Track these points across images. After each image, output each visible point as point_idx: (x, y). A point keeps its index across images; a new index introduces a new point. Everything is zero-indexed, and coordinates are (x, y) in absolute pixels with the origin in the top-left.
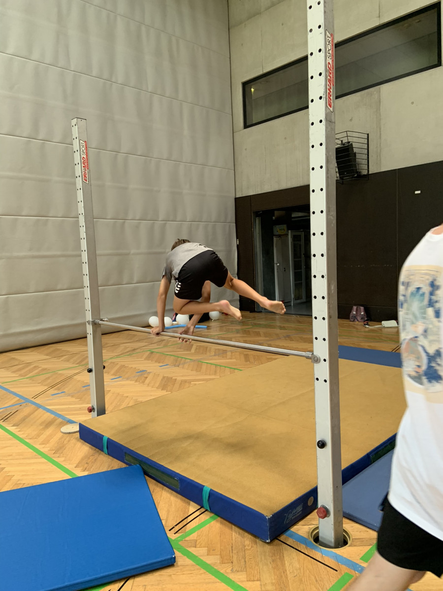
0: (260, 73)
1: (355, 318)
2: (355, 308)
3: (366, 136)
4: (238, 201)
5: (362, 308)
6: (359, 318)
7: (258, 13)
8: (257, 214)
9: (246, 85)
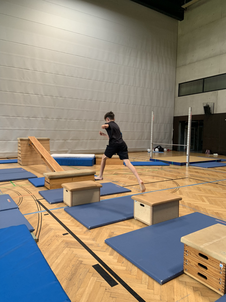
0: (185, 82)
1: (207, 153)
2: (207, 150)
3: (213, 104)
4: (174, 117)
5: (209, 150)
6: (208, 153)
7: (185, 65)
8: (180, 122)
9: (179, 84)
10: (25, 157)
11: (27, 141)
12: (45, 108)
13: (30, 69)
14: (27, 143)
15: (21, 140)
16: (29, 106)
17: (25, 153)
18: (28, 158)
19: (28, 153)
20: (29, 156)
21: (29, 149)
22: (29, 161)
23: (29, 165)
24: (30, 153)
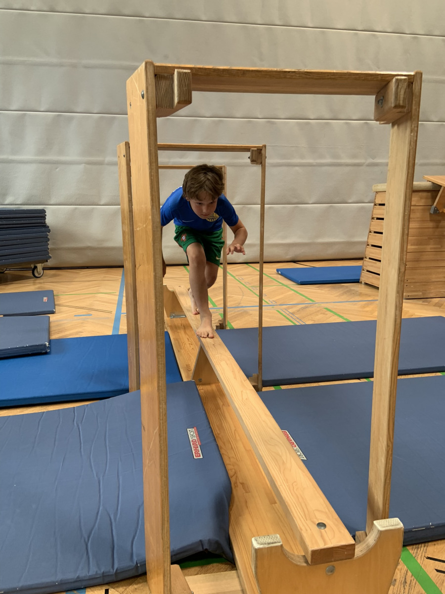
14: (422, 202)
17: (417, 247)
18: (427, 268)
19: (429, 248)
20: (433, 260)
21: (431, 230)
22: (434, 280)
23: (431, 296)
24: (434, 248)
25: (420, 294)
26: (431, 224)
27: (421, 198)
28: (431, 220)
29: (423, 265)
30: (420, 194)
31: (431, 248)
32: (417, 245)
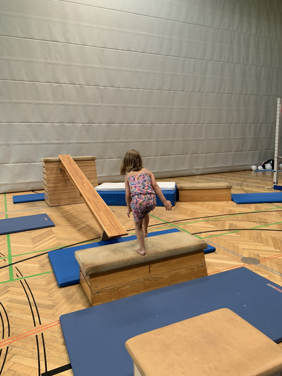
10: (54, 191)
11: (57, 163)
12: (88, 106)
13: (60, 41)
14: (56, 166)
15: (46, 162)
16: (62, 105)
17: (54, 185)
18: (59, 193)
19: (60, 185)
20: (62, 190)
21: (61, 177)
22: (63, 198)
23: (62, 204)
24: (63, 185)
25: (57, 204)
26: (61, 175)
27: (55, 165)
28: (61, 174)
29: (58, 192)
30: (55, 163)
31: (61, 185)
32: (55, 184)
